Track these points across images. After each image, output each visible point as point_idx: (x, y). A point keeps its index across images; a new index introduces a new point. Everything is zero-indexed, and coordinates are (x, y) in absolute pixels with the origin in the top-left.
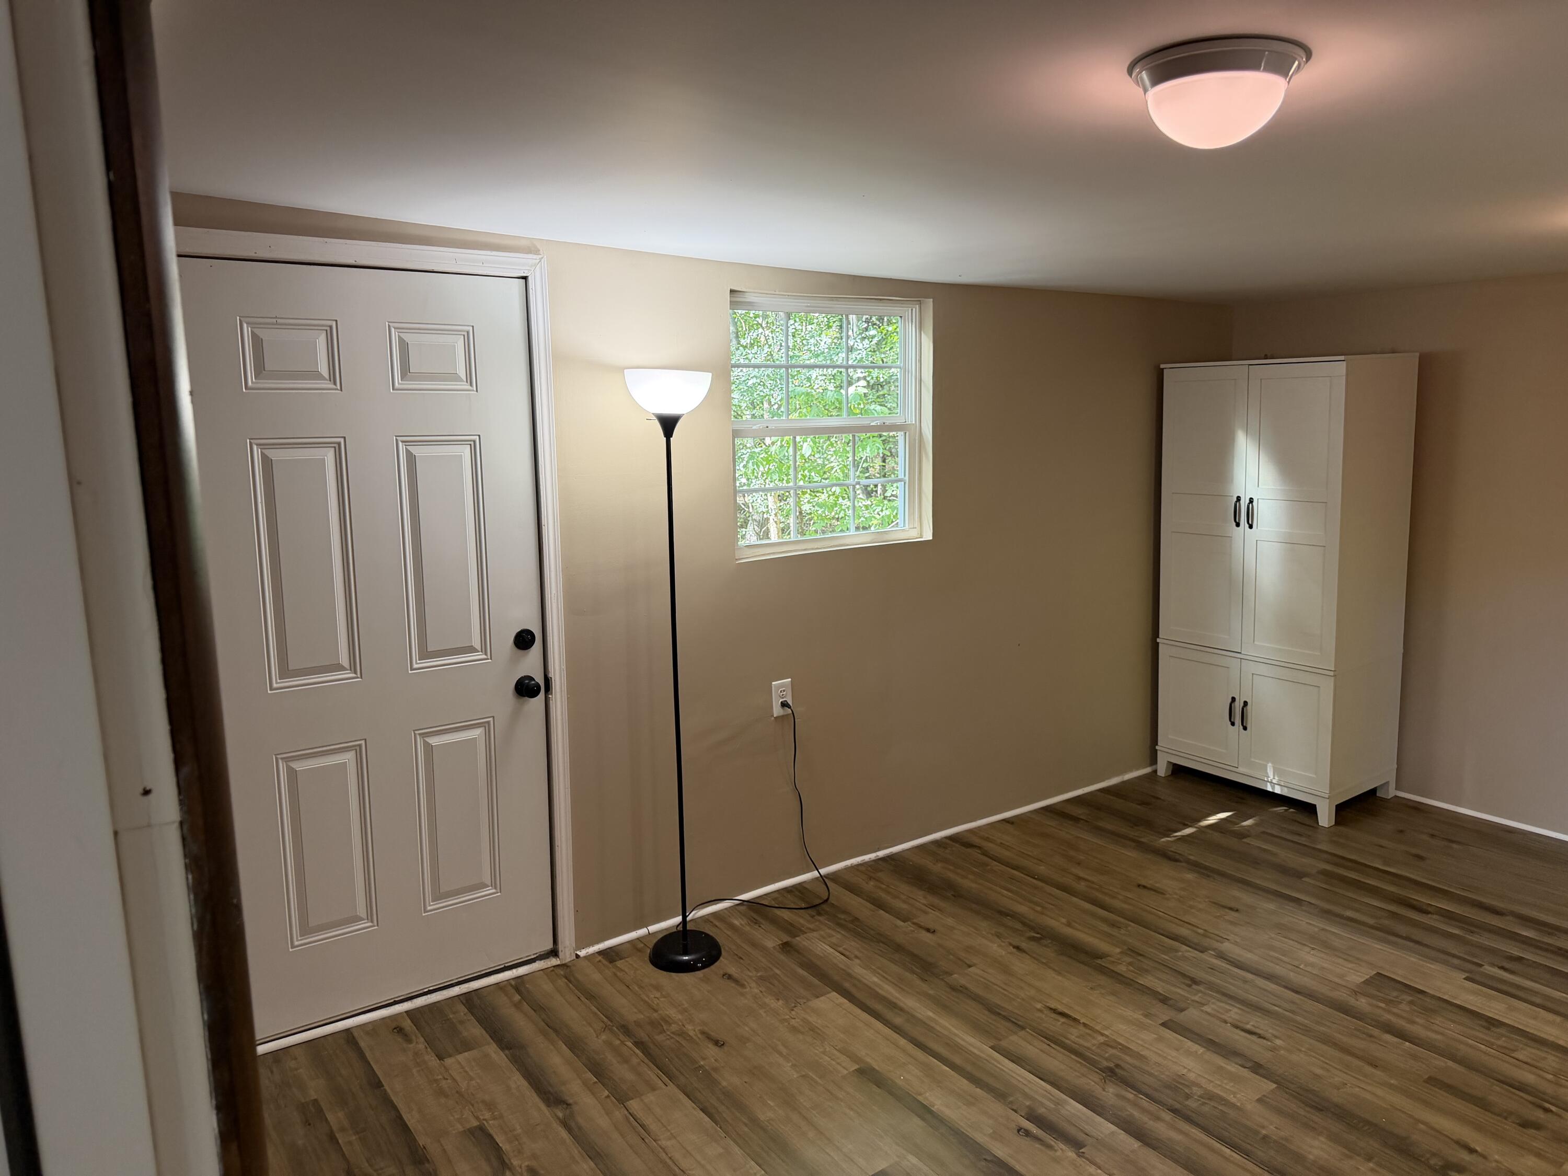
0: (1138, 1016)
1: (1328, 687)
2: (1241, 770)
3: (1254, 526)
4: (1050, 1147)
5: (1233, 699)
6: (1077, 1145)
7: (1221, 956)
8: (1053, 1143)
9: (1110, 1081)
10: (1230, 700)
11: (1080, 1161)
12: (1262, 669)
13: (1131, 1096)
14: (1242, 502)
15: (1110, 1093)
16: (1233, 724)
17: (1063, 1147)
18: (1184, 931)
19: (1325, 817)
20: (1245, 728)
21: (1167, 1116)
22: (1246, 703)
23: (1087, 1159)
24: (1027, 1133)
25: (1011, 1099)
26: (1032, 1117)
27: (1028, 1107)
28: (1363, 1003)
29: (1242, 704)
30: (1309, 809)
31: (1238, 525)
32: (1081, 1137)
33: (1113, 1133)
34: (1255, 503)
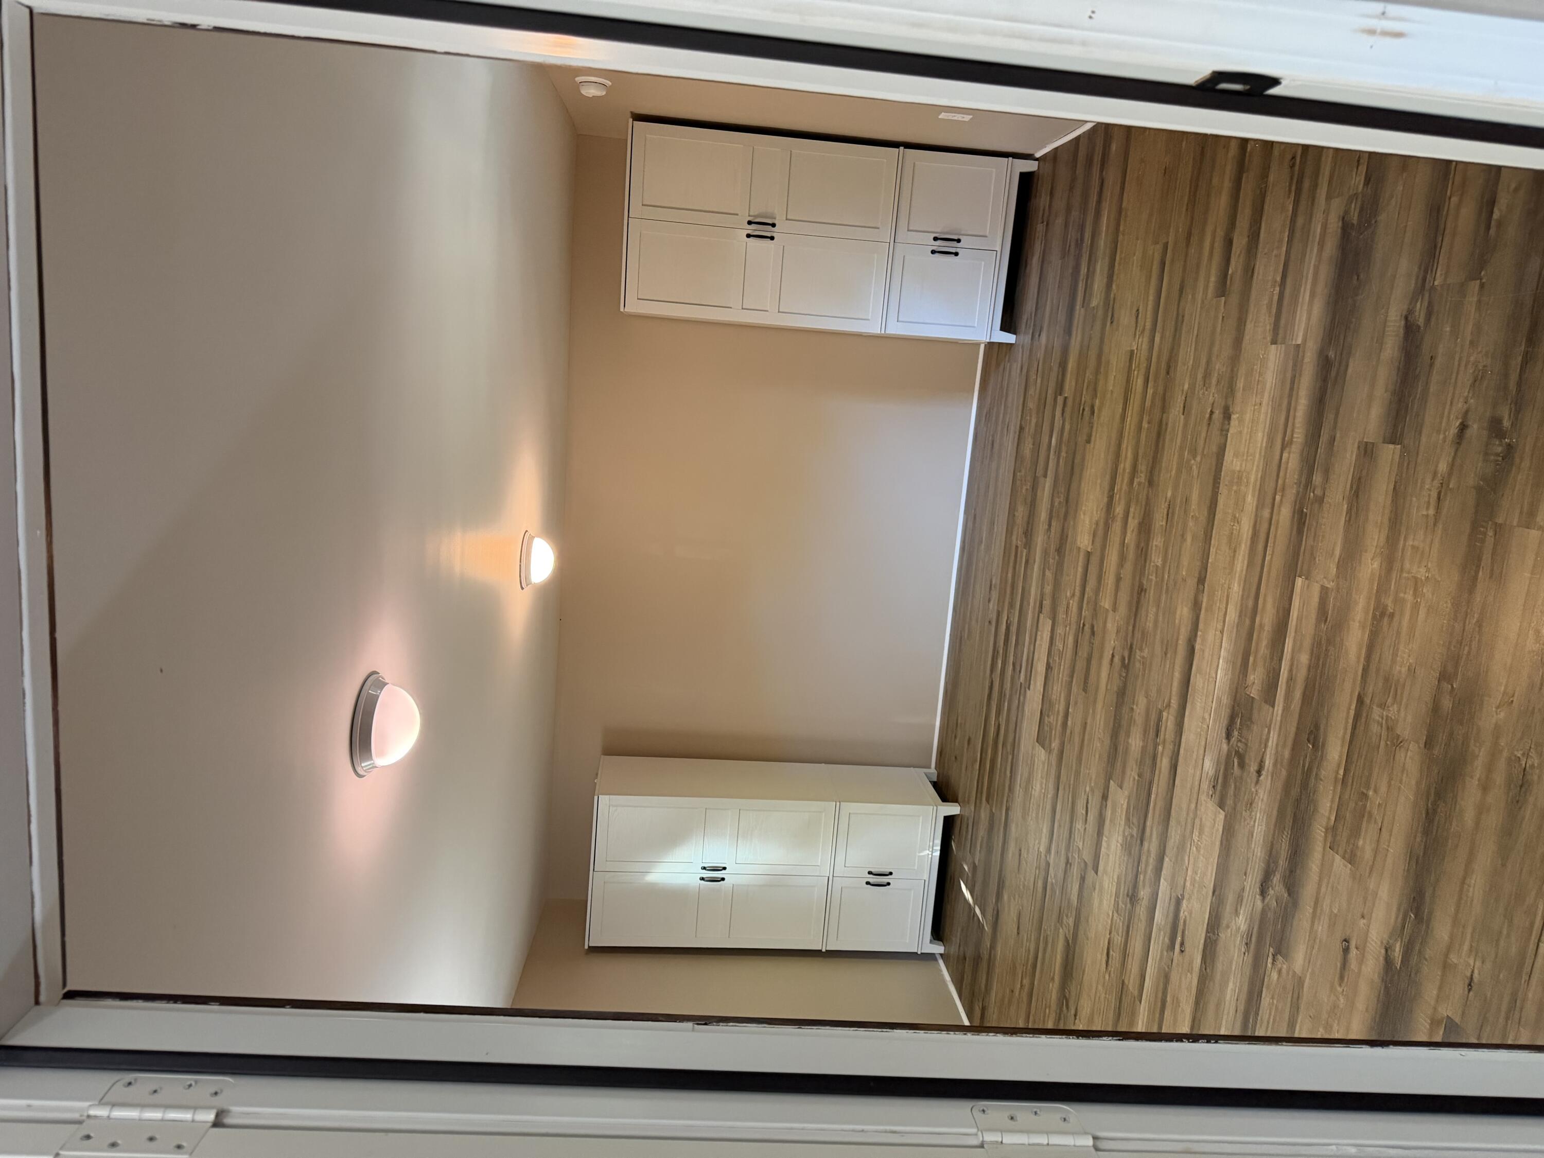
0: (1095, 895)
1: (849, 808)
2: (926, 877)
3: (724, 865)
4: (1185, 922)
5: (868, 883)
6: (1178, 902)
7: (1049, 850)
8: (1182, 921)
9: (1137, 896)
10: (869, 886)
11: (1186, 896)
12: (840, 858)
13: (1142, 877)
14: (704, 876)
15: (1144, 893)
16: (889, 884)
17: (1182, 912)
18: (1040, 884)
19: (953, 809)
20: (891, 873)
21: (1146, 844)
22: (870, 873)
23: (1183, 892)
24: (1182, 944)
25: (1167, 969)
26: (1172, 947)
27: (1167, 951)
28: (1055, 745)
29: (871, 876)
30: (949, 823)
31: (723, 879)
32: (1173, 900)
33: (1165, 880)
34: (706, 865)
